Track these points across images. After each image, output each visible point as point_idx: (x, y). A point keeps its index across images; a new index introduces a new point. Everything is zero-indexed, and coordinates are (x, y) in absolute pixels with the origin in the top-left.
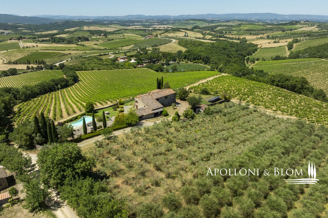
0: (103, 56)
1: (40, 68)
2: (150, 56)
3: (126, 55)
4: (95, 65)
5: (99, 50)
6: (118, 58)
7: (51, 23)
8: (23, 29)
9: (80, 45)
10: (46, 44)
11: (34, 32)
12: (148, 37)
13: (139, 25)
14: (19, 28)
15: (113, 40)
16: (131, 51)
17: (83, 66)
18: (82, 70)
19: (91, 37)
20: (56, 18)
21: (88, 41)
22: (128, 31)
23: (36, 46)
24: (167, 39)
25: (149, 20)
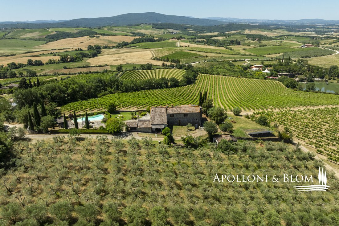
0: (238, 62)
1: (172, 67)
2: (289, 68)
3: (262, 63)
4: (224, 70)
5: (243, 55)
6: (253, 65)
7: (216, 25)
8: (191, 29)
9: (228, 49)
10: (199, 44)
11: (198, 33)
12: (306, 45)
13: (311, 31)
14: (188, 29)
15: (265, 45)
16: (273, 60)
17: (211, 70)
18: (207, 73)
19: (244, 41)
20: (224, 21)
21: (239, 45)
22: (293, 37)
23: (188, 46)
24: (329, 49)
25: (327, 26)
